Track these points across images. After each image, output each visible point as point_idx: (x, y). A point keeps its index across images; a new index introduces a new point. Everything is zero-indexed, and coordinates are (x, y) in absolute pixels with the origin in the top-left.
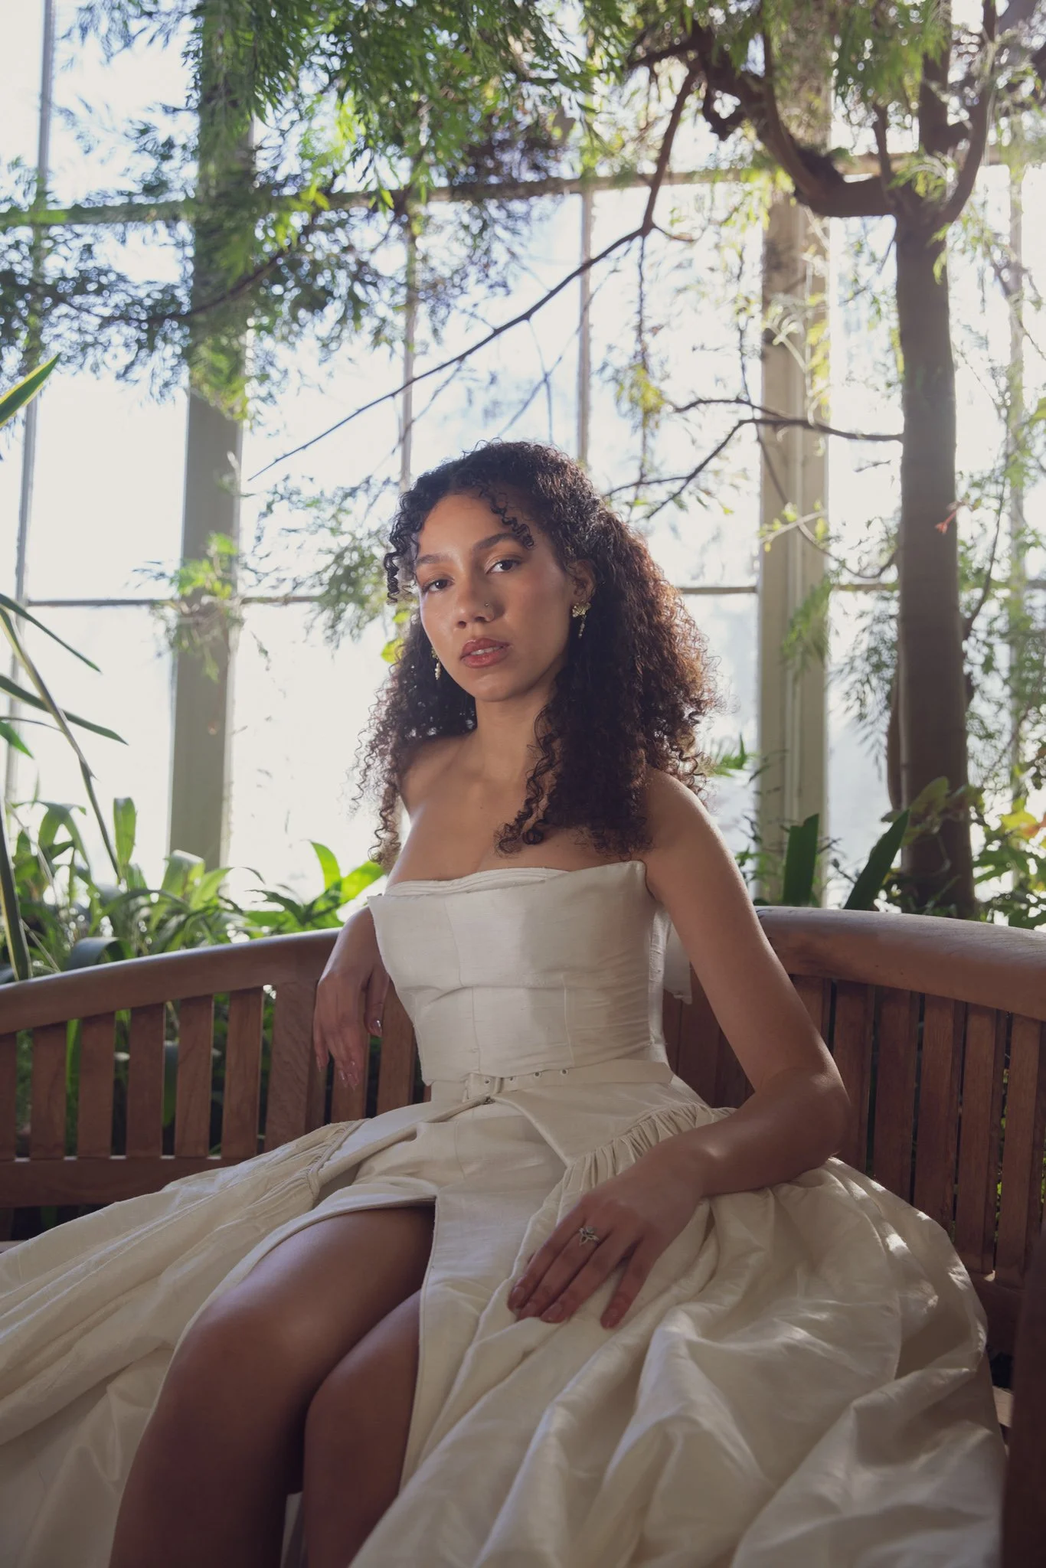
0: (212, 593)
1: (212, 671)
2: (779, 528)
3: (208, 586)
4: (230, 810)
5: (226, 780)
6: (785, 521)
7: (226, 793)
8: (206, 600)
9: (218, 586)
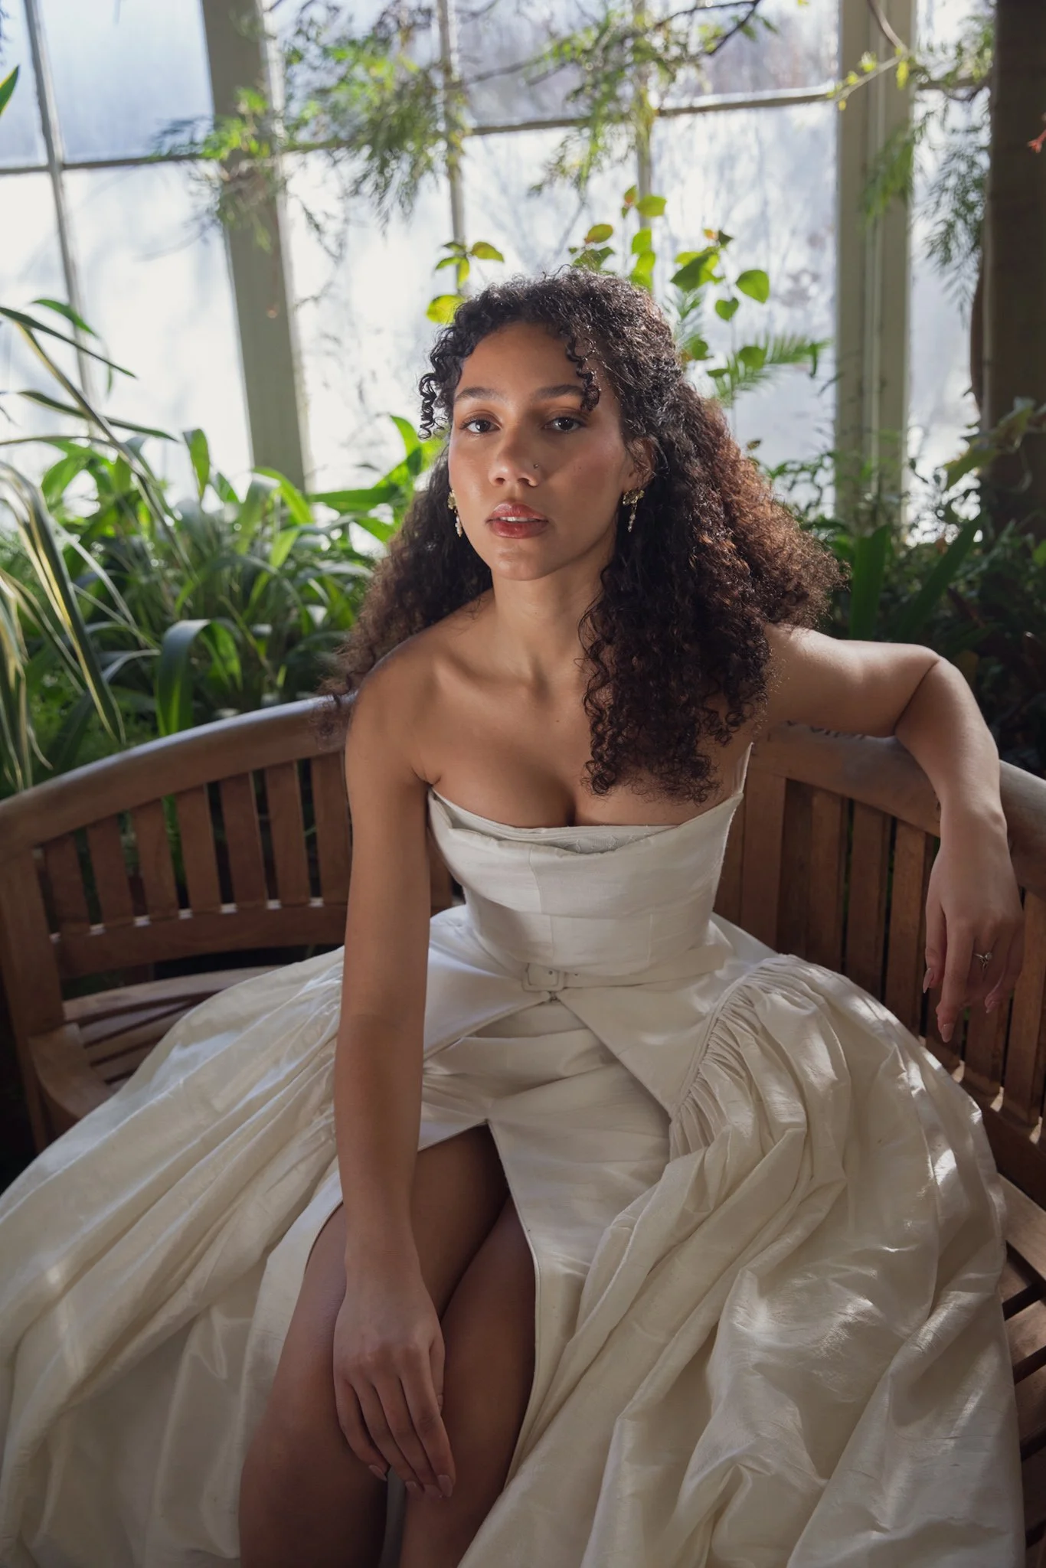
0: (250, 155)
1: (263, 240)
2: (853, 79)
3: (244, 147)
4: (303, 382)
5: (294, 350)
6: (861, 72)
7: (296, 363)
8: (244, 166)
9: (254, 145)
